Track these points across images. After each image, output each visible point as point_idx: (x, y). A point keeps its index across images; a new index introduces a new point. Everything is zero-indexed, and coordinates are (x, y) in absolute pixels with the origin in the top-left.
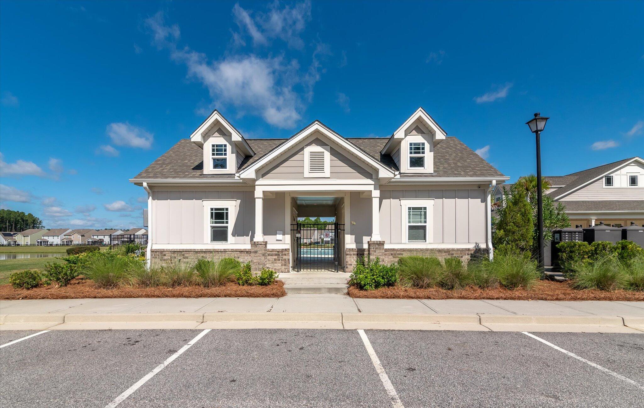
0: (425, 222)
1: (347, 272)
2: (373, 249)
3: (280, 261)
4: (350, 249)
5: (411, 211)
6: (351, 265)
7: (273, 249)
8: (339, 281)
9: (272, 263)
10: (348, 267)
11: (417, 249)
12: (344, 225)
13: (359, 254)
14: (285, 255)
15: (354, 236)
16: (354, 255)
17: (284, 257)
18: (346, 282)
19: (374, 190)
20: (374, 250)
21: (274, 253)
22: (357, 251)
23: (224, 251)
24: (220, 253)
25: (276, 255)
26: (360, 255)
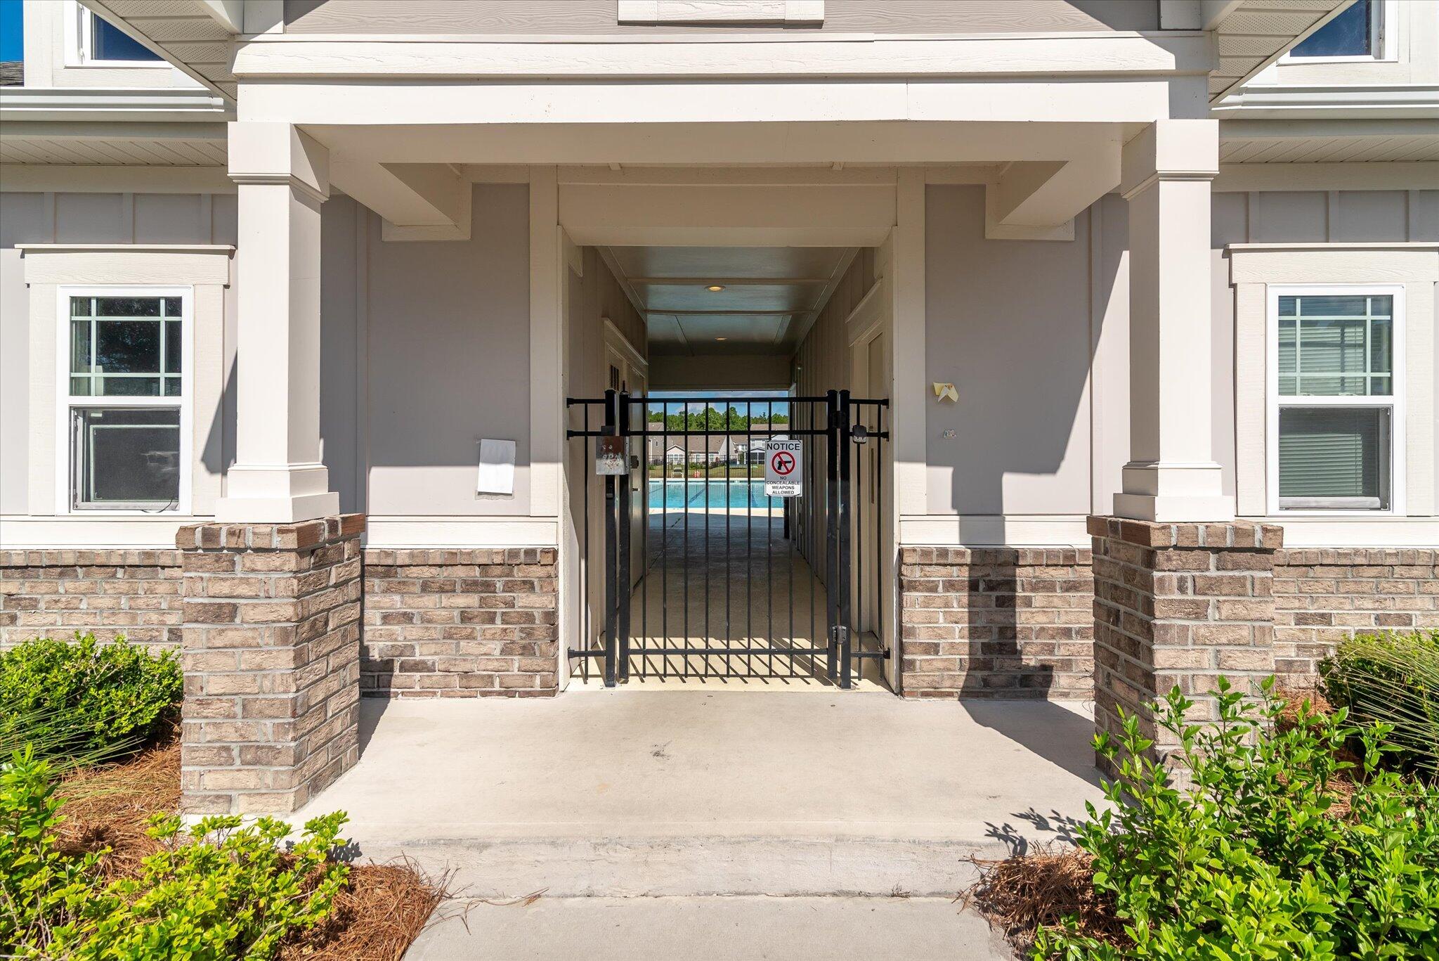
0: (1383, 386)
1: (912, 694)
2: (1182, 589)
3: (499, 624)
4: (926, 553)
5: (1298, 318)
6: (933, 648)
7: (453, 554)
8: (902, 873)
9: (449, 636)
10: (912, 662)
11: (1346, 555)
12: (886, 402)
13: (982, 586)
14: (529, 586)
15: (946, 473)
16: (950, 585)
17: (524, 600)
18: (968, 879)
19: (1173, 115)
20: (1190, 596)
21: (461, 572)
22: (972, 566)
23: (147, 562)
24: (120, 573)
25: (470, 586)
26: (991, 587)
